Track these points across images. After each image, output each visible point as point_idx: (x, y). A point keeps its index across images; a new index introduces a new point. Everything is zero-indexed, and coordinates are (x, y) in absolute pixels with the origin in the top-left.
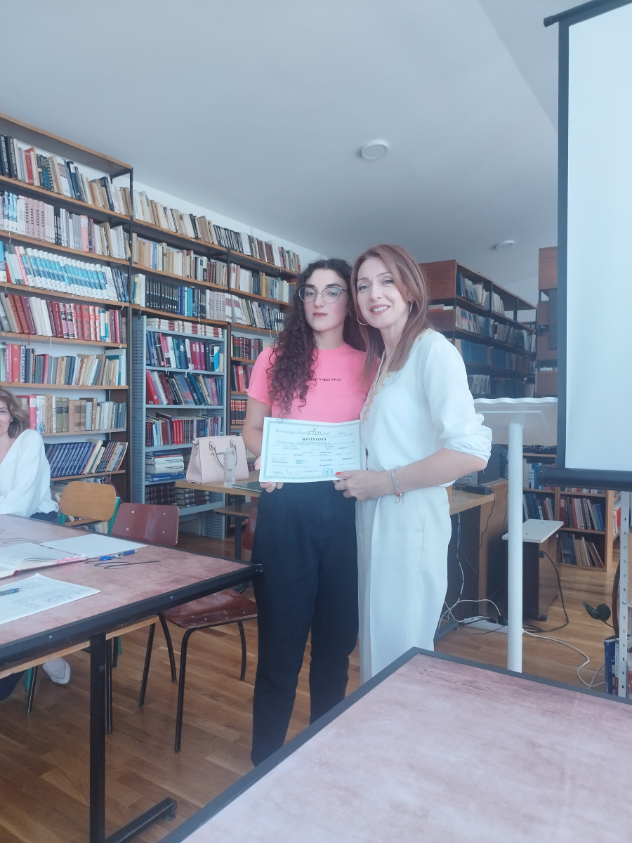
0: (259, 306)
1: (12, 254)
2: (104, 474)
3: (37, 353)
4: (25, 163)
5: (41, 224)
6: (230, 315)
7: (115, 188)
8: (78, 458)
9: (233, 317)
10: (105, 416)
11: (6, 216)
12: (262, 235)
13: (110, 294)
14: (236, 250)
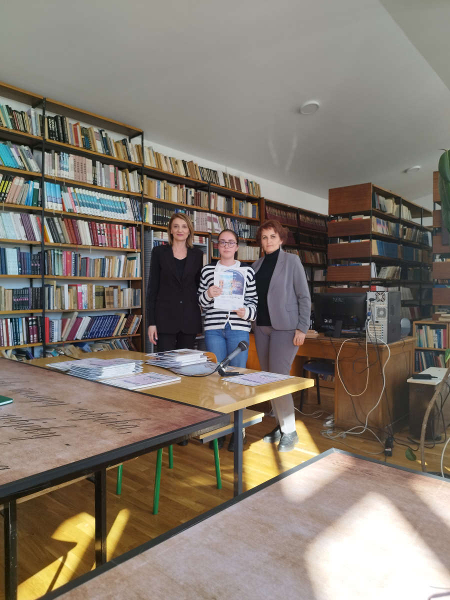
0: (231, 221)
1: (65, 192)
2: (126, 336)
3: (82, 257)
4: (73, 133)
5: (84, 172)
6: (211, 228)
8: (110, 325)
9: (213, 229)
10: (126, 298)
11: (61, 168)
12: (233, 172)
13: (129, 216)
14: (214, 183)
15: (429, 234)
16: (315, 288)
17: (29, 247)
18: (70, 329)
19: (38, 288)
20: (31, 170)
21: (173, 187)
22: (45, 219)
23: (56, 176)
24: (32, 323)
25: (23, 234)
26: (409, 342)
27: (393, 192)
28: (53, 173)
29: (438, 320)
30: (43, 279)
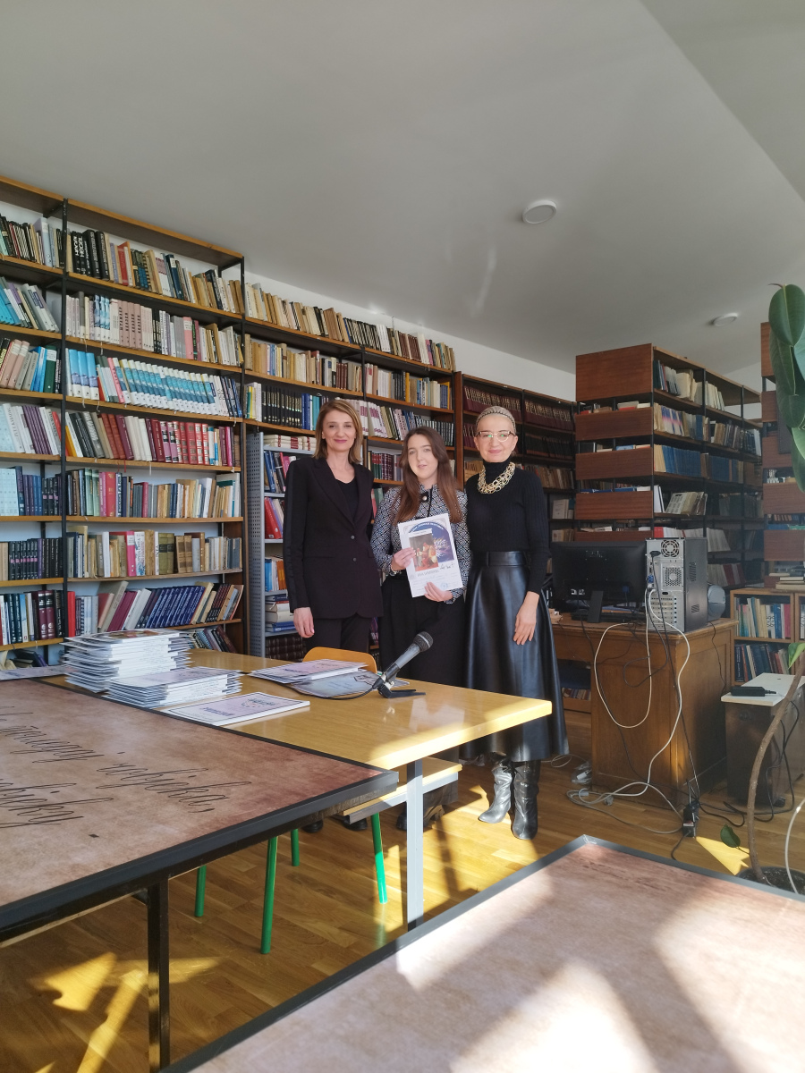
0: (403, 414)
1: (103, 366)
2: (215, 623)
3: (135, 482)
4: (117, 260)
5: (137, 330)
8: (186, 605)
9: (370, 429)
10: (215, 554)
11: (97, 324)
12: (405, 327)
13: (220, 408)
14: (372, 347)
15: (756, 433)
16: (555, 532)
17: (39, 465)
18: (113, 611)
19: (55, 539)
20: (41, 327)
21: (297, 355)
22: (67, 414)
23: (88, 337)
24: (45, 602)
25: (28, 441)
26: (723, 628)
27: (690, 360)
28: (82, 332)
29: (774, 587)
30: (64, 523)
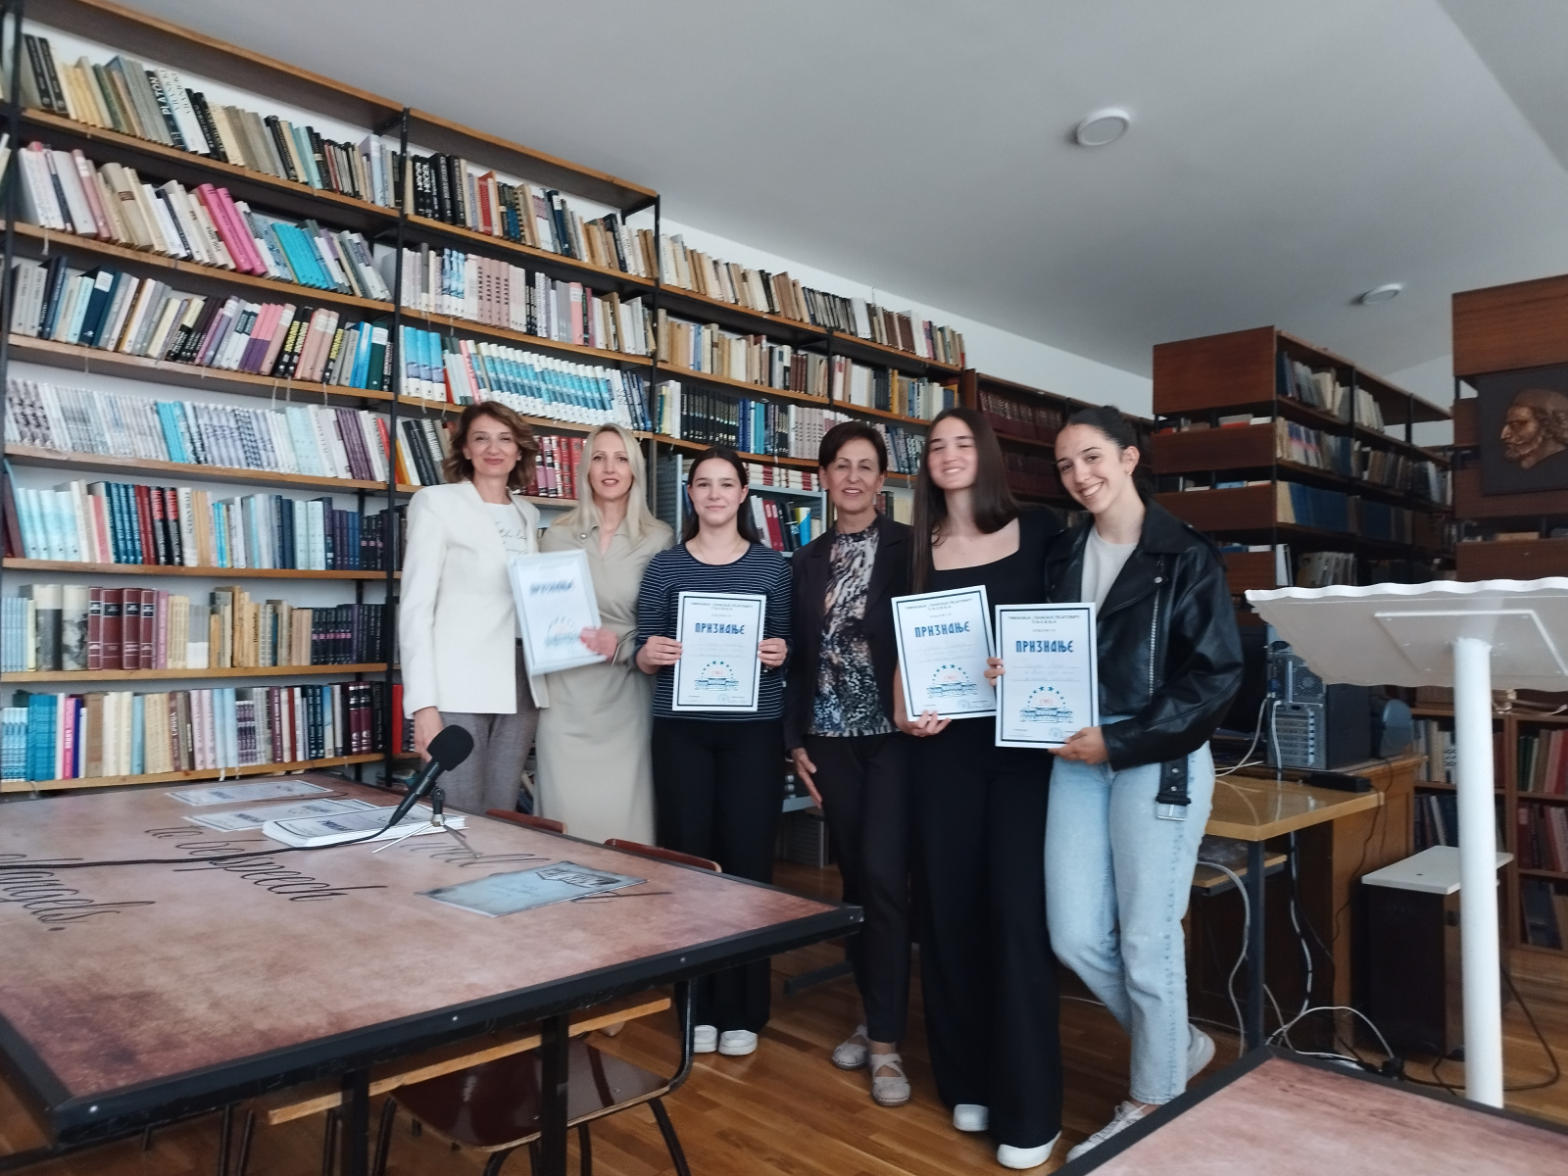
1: (453, 352)
4: (478, 197)
5: (503, 301)
7: (630, 231)
11: (446, 290)
12: (893, 302)
13: (619, 416)
14: (843, 331)
15: (1431, 467)
17: (356, 497)
19: (376, 606)
20: (366, 294)
21: (734, 342)
22: (399, 421)
23: (432, 310)
24: (360, 700)
25: (341, 460)
26: (1402, 769)
27: (1333, 353)
28: (424, 302)
30: (390, 582)
